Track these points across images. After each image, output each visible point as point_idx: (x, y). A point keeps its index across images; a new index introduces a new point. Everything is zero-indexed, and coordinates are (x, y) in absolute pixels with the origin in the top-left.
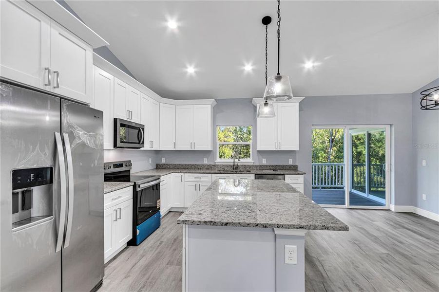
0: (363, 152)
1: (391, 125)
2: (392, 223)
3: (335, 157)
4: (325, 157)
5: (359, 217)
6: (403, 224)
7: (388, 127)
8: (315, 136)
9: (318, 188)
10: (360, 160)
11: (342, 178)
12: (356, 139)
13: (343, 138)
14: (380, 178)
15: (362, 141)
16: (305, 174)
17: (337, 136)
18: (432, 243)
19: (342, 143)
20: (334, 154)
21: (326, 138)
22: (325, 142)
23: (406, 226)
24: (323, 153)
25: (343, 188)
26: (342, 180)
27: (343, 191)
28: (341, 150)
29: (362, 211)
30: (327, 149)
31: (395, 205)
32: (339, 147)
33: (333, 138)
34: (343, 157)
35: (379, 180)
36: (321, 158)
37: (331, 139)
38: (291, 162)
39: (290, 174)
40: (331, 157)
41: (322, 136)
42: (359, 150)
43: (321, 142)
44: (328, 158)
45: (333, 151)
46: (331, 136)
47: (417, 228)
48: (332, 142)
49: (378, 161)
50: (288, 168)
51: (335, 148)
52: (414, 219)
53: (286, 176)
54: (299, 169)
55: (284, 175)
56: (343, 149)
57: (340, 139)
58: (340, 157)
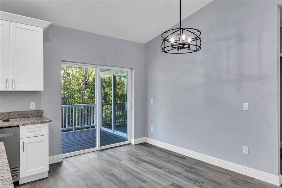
0: (109, 93)
1: (132, 69)
2: (134, 159)
3: (89, 98)
4: (80, 97)
5: (109, 158)
6: (141, 157)
7: (129, 70)
8: (71, 78)
9: (72, 130)
10: (106, 99)
11: (93, 114)
12: (104, 82)
13: (94, 81)
14: (120, 113)
15: (108, 84)
16: (51, 121)
17: (90, 80)
18: (164, 172)
19: (94, 85)
20: (87, 94)
21: (81, 81)
22: (80, 84)
23: (143, 158)
24: (78, 94)
25: (94, 127)
26: (93, 116)
27: (94, 129)
28: (93, 91)
29: (111, 150)
30: (82, 90)
31: (134, 139)
32: (91, 88)
33: (87, 81)
34: (94, 98)
35: (119, 114)
36: (77, 98)
37: (85, 82)
38: (33, 106)
39: (29, 124)
40: (86, 98)
41: (78, 79)
42: (106, 91)
43: (77, 84)
44: (83, 98)
45: (87, 92)
46: (85, 79)
47: (151, 159)
48: (86, 84)
49: (118, 100)
50: (29, 115)
51: (88, 90)
52: (147, 149)
53: (21, 127)
54: (45, 115)
55: (18, 126)
56: (94, 90)
57: (92, 82)
58: (92, 97)
